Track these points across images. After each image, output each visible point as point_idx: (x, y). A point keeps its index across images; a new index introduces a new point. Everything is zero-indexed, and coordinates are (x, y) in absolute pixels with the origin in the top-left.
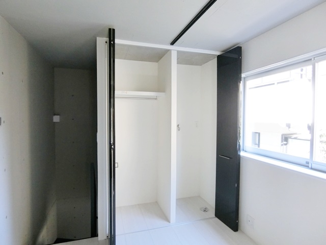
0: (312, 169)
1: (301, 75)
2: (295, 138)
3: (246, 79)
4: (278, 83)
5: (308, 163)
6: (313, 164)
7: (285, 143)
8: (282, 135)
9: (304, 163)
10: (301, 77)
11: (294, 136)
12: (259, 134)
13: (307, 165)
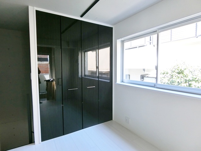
0: (157, 88)
1: (150, 43)
2: (147, 77)
3: (124, 41)
4: (139, 47)
5: (155, 85)
6: (157, 86)
7: (142, 80)
8: (141, 75)
9: (153, 85)
10: (150, 44)
11: (147, 76)
12: (129, 75)
13: (155, 86)
